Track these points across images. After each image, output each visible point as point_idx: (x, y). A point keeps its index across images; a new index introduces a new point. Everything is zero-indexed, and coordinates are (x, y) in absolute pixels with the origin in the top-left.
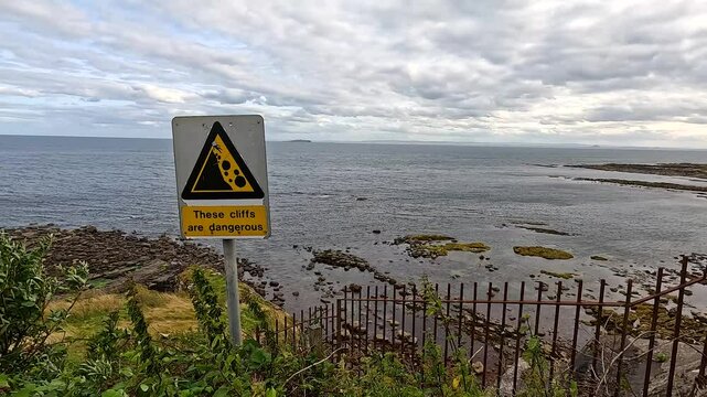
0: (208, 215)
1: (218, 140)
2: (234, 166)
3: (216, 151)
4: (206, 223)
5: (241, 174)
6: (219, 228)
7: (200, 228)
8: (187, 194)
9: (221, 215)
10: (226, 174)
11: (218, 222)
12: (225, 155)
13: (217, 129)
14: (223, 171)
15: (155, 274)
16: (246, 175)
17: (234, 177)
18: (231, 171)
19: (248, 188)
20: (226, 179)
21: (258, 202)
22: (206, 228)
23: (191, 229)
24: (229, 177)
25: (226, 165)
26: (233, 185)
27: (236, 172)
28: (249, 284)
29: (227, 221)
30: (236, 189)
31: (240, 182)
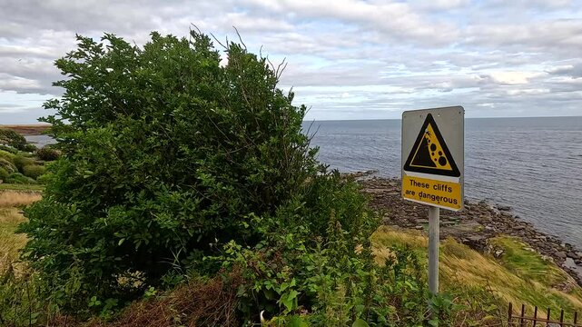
0: (419, 184)
1: (430, 128)
2: (439, 148)
3: (427, 136)
4: (418, 190)
5: (444, 155)
6: (425, 196)
7: (413, 193)
8: (407, 167)
9: (427, 186)
10: (433, 154)
11: (426, 191)
12: (433, 139)
13: (430, 120)
14: (431, 152)
16: (447, 156)
17: (438, 157)
18: (436, 152)
19: (448, 167)
20: (433, 158)
21: (455, 180)
22: (417, 194)
23: (408, 192)
24: (435, 157)
25: (434, 147)
26: (437, 163)
27: (440, 153)
29: (430, 191)
30: (439, 166)
31: (442, 162)
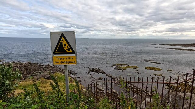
0: (60, 59)
1: (63, 38)
2: (67, 45)
3: (62, 41)
4: (60, 61)
5: (69, 48)
6: (63, 62)
7: (58, 62)
8: (54, 53)
9: (64, 59)
10: (65, 47)
11: (63, 61)
12: (65, 42)
13: (62, 35)
14: (64, 47)
15: (46, 75)
17: (67, 48)
18: (66, 47)
19: (71, 51)
21: (74, 55)
22: (60, 62)
23: (55, 62)
24: (66, 48)
25: (65, 45)
26: (67, 50)
27: (68, 47)
28: (72, 77)
29: (65, 60)
30: (68, 51)
31: (69, 50)
